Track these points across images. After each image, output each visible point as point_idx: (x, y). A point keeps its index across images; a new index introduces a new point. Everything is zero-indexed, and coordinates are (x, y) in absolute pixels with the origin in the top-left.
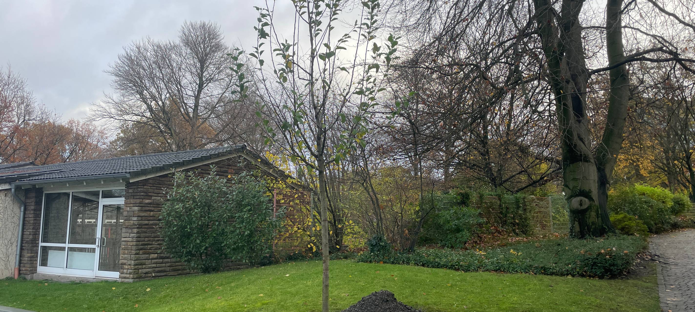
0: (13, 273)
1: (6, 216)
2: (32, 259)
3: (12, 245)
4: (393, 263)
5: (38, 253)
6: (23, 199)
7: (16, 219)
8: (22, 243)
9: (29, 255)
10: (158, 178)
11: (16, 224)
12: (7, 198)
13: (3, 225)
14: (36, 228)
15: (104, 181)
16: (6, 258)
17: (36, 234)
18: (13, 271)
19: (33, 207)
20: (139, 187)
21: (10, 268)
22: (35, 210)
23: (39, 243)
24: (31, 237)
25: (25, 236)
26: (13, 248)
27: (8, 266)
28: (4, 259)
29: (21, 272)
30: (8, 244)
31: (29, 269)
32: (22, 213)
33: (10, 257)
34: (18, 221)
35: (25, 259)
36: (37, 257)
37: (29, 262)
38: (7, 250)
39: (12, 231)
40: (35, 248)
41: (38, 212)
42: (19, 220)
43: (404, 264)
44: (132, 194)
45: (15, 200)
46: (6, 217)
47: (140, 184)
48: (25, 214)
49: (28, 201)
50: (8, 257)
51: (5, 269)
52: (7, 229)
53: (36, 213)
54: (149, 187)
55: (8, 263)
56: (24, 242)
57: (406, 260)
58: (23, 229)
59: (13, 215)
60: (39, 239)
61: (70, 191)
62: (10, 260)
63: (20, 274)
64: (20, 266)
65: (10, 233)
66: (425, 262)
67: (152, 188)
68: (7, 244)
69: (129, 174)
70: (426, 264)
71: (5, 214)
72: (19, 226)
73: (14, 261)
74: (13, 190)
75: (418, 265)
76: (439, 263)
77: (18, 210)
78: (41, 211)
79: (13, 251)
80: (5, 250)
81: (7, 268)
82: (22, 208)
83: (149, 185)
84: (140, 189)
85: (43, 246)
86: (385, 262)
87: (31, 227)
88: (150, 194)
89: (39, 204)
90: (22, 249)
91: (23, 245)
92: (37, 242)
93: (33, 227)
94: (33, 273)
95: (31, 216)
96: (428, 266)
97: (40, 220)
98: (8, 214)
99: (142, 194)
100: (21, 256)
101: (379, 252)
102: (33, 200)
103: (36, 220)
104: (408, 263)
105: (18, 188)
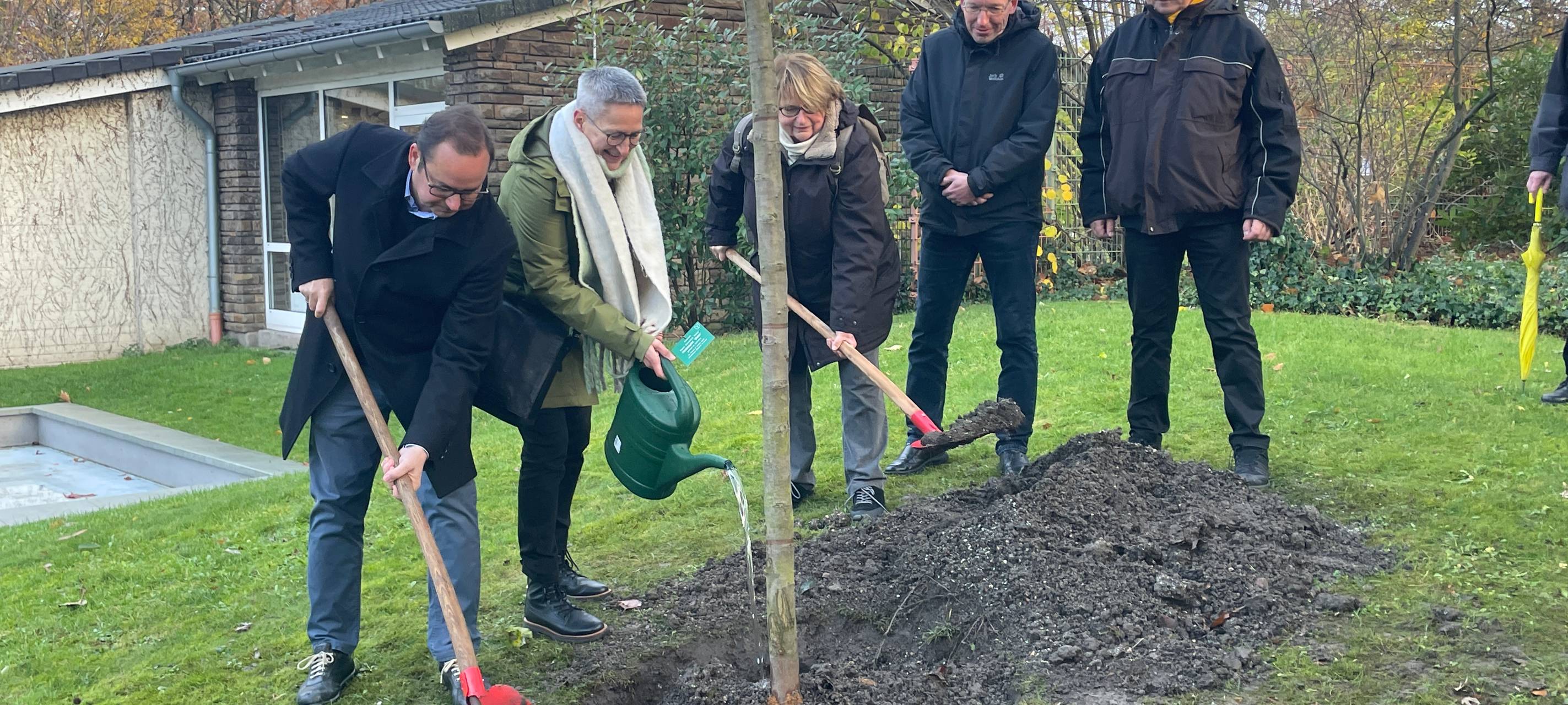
0: (207, 328)
1: (169, 165)
2: (249, 289)
3: (194, 251)
4: (1313, 309)
5: (263, 273)
6: (208, 115)
7: (195, 175)
8: (220, 243)
9: (240, 277)
10: (539, 35)
11: (200, 191)
12: (166, 115)
13: (162, 192)
14: (250, 200)
15: (384, 49)
16: (183, 285)
17: (252, 219)
18: (206, 323)
19: (233, 140)
20: (480, 64)
21: (197, 315)
22: (239, 148)
23: (261, 245)
24: (239, 226)
25: (226, 225)
26: (198, 257)
27: (192, 309)
28: (177, 289)
29: (228, 326)
30: (183, 246)
31: (244, 318)
32: (210, 157)
33: (195, 281)
34: (203, 180)
35: (233, 290)
36: (263, 284)
37: (242, 297)
38: (183, 263)
39: (190, 208)
40: (254, 257)
41: (249, 153)
42: (206, 176)
43: (1356, 312)
44: (465, 89)
45: (187, 119)
46: (169, 169)
47: (480, 56)
48: (217, 159)
49: (222, 121)
50: (189, 282)
51: (184, 316)
52: (177, 205)
53: (243, 156)
54: (513, 66)
55: (191, 301)
56: (226, 240)
57: (1364, 300)
58: (219, 202)
59: (186, 164)
60: (261, 231)
61: (319, 88)
62: (193, 290)
63: (224, 331)
64: (222, 309)
65: (186, 216)
66: (1443, 306)
67: (519, 66)
68: (180, 246)
69: (440, 23)
70: (1445, 312)
71: (163, 161)
72: (207, 195)
73: (206, 295)
74: (175, 89)
75: (1411, 316)
76: (1500, 311)
77: (200, 149)
78: (257, 150)
79: (201, 265)
80: (177, 264)
81: (188, 315)
82: (210, 143)
83: (511, 57)
84: (481, 73)
85: (274, 253)
86: (1281, 308)
87: (236, 199)
88: (516, 87)
89: (247, 127)
90: (221, 262)
91: (224, 249)
92: (257, 240)
93: (242, 198)
94: (256, 329)
95: (231, 163)
96: (1454, 318)
97: (258, 177)
98: (172, 161)
99: (491, 87)
100: (222, 281)
101: (1263, 272)
102: (233, 117)
103: (247, 176)
104: (1372, 311)
105: (188, 83)
